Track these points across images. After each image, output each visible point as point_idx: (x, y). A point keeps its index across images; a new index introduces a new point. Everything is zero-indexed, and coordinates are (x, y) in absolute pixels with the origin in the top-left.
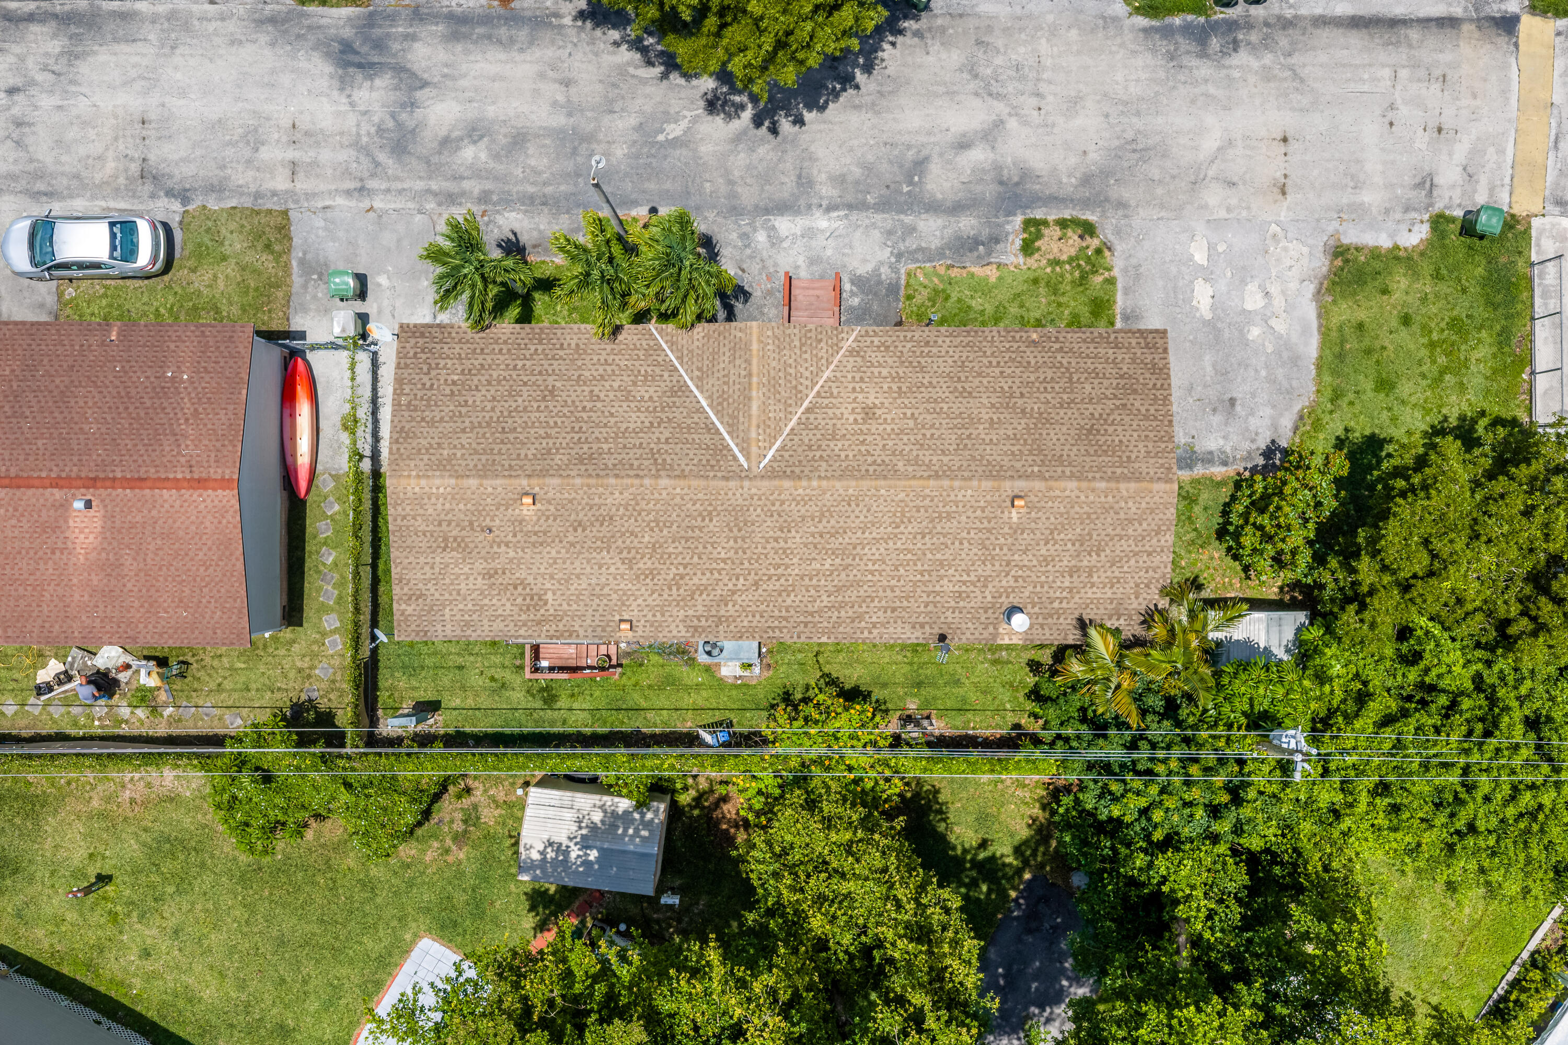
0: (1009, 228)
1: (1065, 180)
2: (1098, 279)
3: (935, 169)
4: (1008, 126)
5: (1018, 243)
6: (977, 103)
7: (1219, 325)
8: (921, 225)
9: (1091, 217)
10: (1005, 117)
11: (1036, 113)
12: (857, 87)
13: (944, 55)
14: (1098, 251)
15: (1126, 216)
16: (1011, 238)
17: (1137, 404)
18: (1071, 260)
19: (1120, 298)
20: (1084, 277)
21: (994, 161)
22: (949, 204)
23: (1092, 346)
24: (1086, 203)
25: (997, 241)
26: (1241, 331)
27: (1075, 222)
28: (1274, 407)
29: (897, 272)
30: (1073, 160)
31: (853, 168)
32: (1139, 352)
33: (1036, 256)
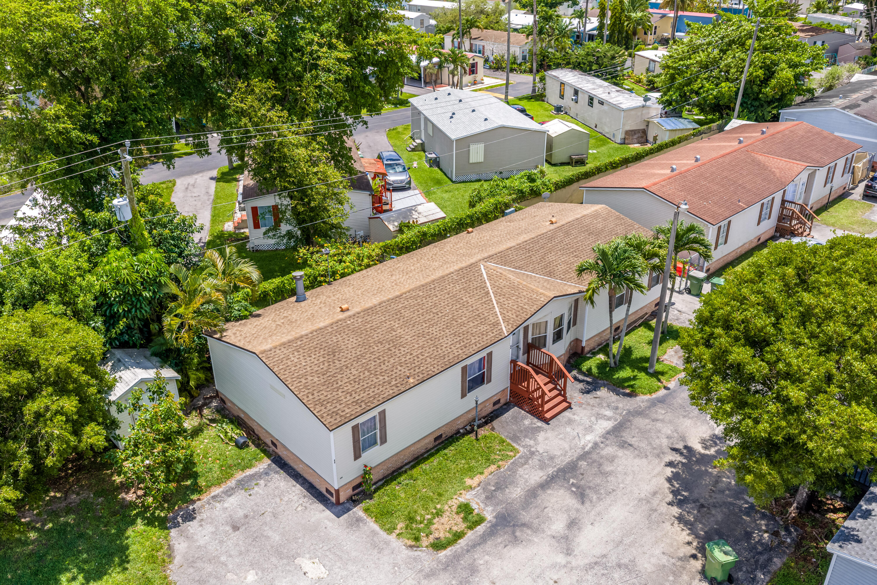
0: (490, 509)
1: (487, 557)
2: (401, 525)
3: (572, 502)
4: (561, 555)
5: (474, 506)
6: (598, 551)
7: (285, 561)
8: (541, 473)
9: (443, 554)
10: (569, 558)
11: (555, 578)
12: (670, 504)
13: (653, 560)
14: (417, 539)
15: (421, 571)
16: (482, 505)
17: (316, 379)
18: (430, 522)
19: (376, 527)
20: (411, 519)
21: (544, 531)
22: (540, 492)
23: (372, 394)
24: (457, 557)
25: (487, 498)
26: (263, 570)
27: (450, 543)
28: (199, 547)
29: (523, 446)
30: (495, 572)
31: (612, 468)
32: (339, 407)
33: (454, 508)
